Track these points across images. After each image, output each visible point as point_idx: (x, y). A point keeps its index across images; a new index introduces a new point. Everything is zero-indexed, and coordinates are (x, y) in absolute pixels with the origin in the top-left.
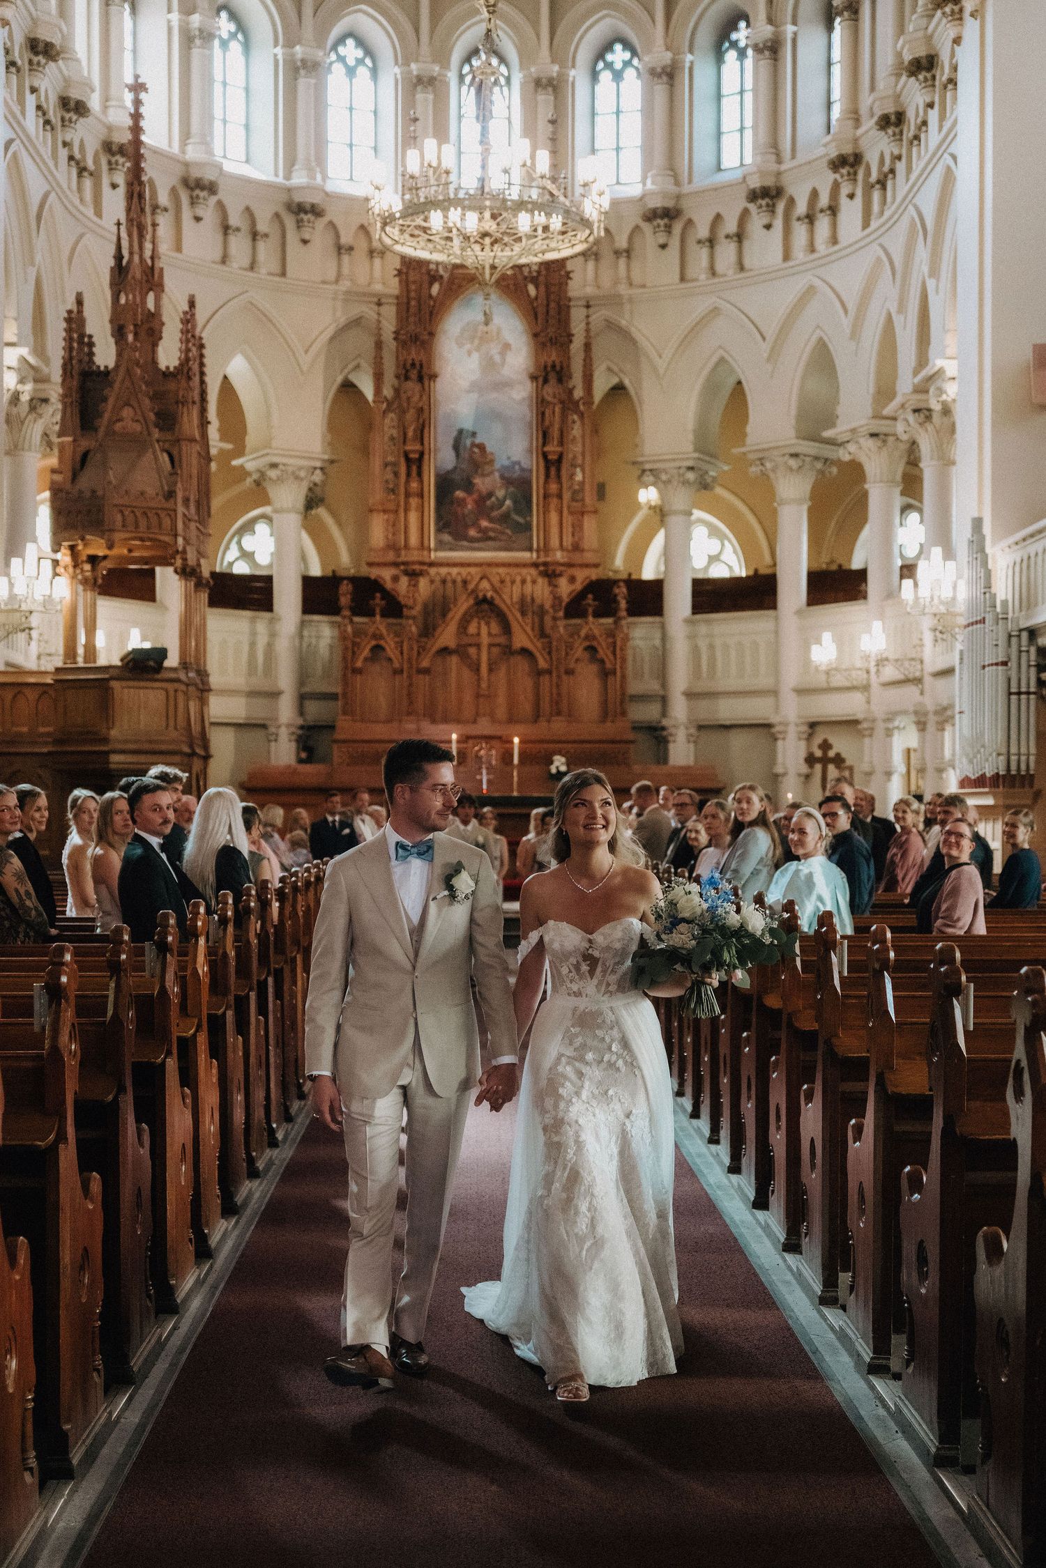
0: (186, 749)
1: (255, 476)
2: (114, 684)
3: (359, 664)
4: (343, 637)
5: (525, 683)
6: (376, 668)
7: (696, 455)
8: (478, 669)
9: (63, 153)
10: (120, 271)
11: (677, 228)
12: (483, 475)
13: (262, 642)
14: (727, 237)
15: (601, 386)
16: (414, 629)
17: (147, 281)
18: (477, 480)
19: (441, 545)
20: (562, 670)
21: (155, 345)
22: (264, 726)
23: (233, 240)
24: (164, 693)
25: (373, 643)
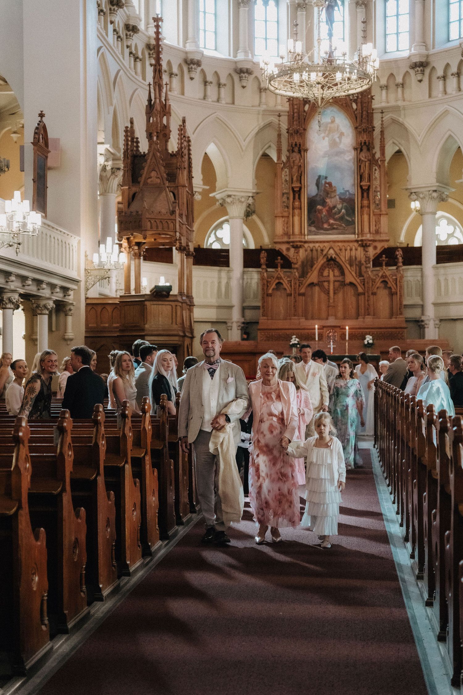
0: (181, 334)
1: (220, 201)
2: (147, 303)
3: (270, 291)
4: (262, 279)
5: (352, 300)
6: (279, 293)
7: (438, 184)
8: (329, 293)
9: (127, 51)
10: (150, 107)
11: (427, 71)
12: (331, 198)
13: (224, 282)
14: (452, 75)
15: (390, 151)
16: (297, 274)
17: (163, 111)
18: (328, 200)
19: (310, 232)
20: (370, 293)
21: (167, 141)
22: (225, 323)
23: (209, 88)
24: (170, 307)
25: (277, 281)
